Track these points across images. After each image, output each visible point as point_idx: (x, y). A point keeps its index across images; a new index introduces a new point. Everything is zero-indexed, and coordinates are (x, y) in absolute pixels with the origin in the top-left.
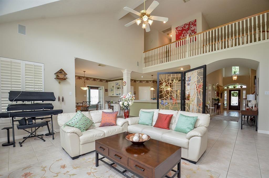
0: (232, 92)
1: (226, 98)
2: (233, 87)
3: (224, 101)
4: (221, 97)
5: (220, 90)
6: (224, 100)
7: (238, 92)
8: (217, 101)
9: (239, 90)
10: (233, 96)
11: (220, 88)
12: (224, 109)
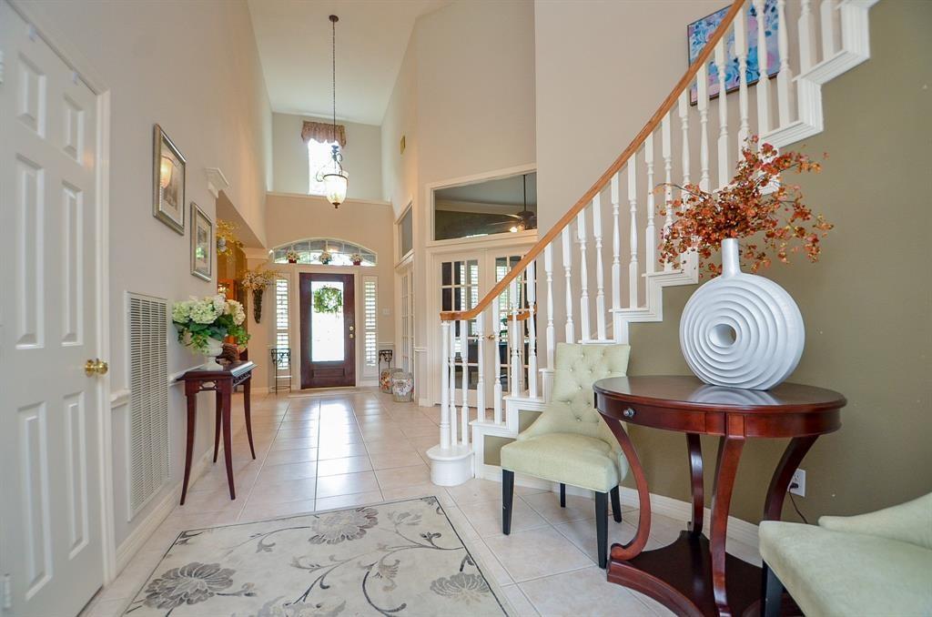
0: (316, 286)
1: (282, 321)
2: (321, 258)
3: (274, 340)
4: (258, 318)
5: (250, 266)
6: (273, 332)
7: (340, 286)
8: (215, 347)
9: (348, 280)
10: (321, 306)
11: (250, 255)
12: (277, 389)
